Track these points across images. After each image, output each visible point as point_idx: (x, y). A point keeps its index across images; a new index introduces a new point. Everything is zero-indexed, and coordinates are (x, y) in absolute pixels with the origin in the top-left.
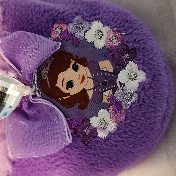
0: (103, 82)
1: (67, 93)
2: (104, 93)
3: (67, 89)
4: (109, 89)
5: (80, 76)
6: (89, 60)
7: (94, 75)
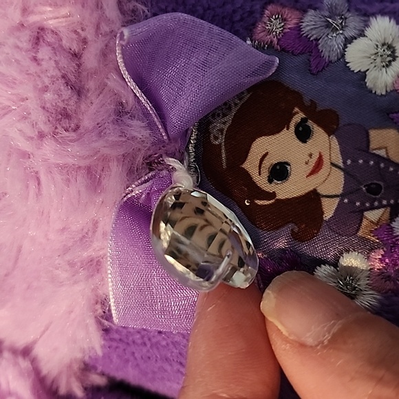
0: (371, 184)
1: (268, 193)
2: (366, 214)
3: (270, 181)
4: (384, 206)
5: (311, 155)
6: (344, 120)
7: (349, 162)
